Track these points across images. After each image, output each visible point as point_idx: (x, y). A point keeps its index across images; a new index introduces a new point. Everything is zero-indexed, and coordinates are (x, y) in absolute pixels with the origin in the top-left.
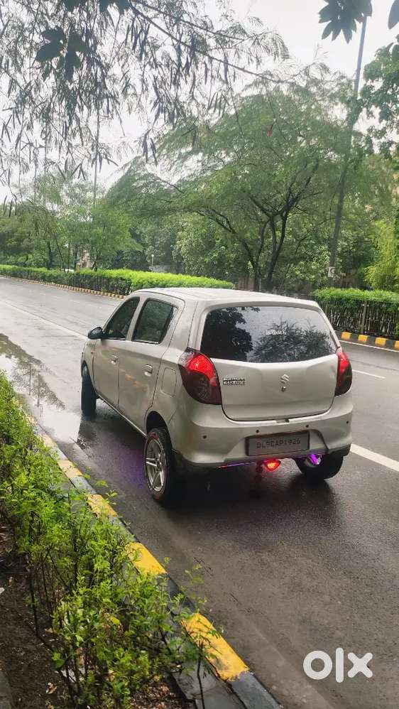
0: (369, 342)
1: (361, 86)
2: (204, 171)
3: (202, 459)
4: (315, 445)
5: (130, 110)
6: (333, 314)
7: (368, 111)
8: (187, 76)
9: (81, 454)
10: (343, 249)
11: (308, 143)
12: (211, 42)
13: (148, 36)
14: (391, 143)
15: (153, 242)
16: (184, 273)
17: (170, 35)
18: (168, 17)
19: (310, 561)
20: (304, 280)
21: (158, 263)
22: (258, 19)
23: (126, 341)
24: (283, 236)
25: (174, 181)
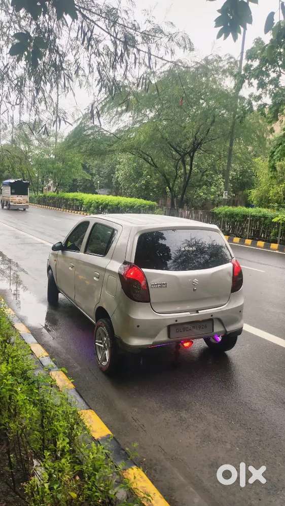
0: (252, 244)
1: (244, 64)
2: (134, 124)
3: (136, 342)
4: (218, 329)
5: (80, 85)
6: (227, 224)
7: (249, 82)
8: (122, 63)
9: (48, 337)
10: (233, 177)
11: (208, 104)
12: (139, 39)
13: (93, 34)
14: (265, 105)
15: (99, 173)
16: (121, 195)
17: (109, 33)
18: (107, 21)
19: (216, 417)
20: (206, 199)
21: (102, 188)
22: (172, 23)
23: (80, 253)
24: (191, 169)
25: (113, 130)
